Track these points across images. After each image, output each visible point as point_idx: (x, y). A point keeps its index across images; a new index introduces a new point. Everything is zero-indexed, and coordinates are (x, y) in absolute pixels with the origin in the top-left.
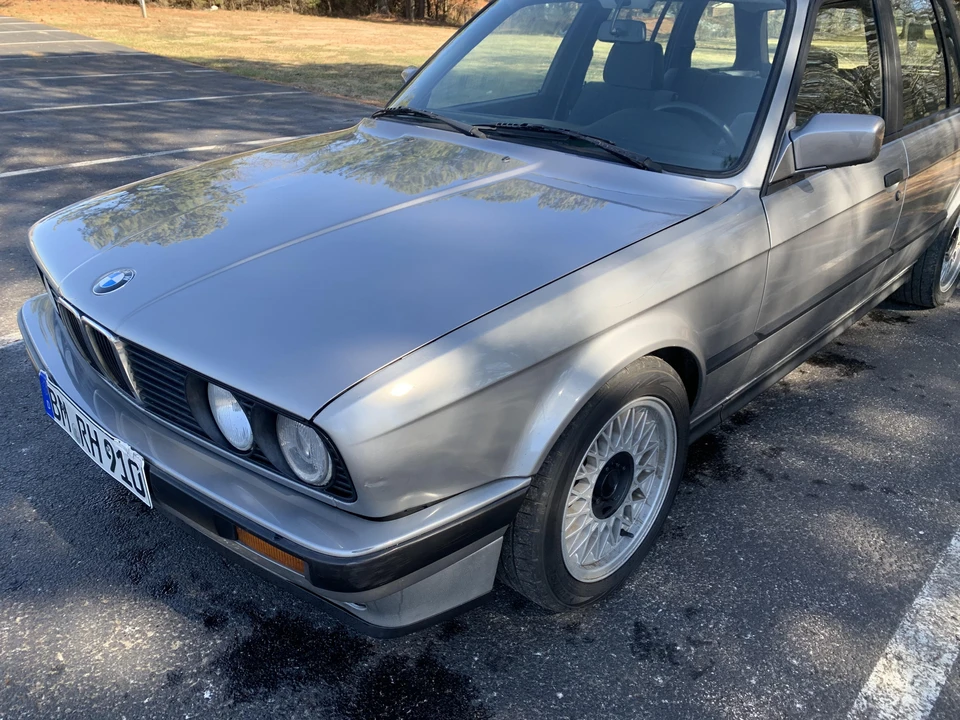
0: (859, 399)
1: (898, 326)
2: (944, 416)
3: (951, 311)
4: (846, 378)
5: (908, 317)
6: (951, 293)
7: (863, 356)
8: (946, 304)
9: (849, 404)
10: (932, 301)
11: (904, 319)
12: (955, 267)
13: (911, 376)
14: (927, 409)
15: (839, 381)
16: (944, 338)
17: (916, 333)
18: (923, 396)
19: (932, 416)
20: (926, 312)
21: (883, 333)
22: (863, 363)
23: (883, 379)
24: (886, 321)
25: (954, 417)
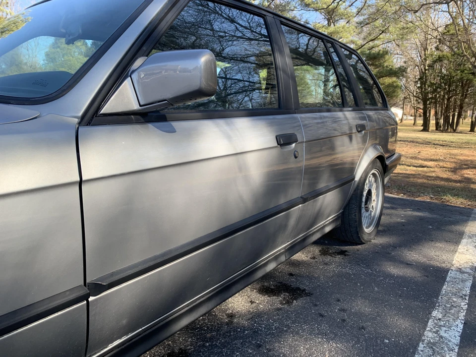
0: (289, 328)
1: (338, 258)
2: (358, 342)
3: (376, 245)
4: (286, 306)
5: (346, 251)
6: (374, 233)
7: (305, 285)
8: (372, 241)
9: (280, 333)
10: (360, 239)
11: (343, 253)
12: (374, 216)
13: (339, 300)
14: (345, 335)
15: (280, 309)
16: (368, 266)
17: (349, 263)
18: (344, 320)
19: (347, 341)
20: (359, 247)
21: (326, 264)
22: (304, 290)
23: (316, 305)
24: (330, 255)
25: (366, 341)
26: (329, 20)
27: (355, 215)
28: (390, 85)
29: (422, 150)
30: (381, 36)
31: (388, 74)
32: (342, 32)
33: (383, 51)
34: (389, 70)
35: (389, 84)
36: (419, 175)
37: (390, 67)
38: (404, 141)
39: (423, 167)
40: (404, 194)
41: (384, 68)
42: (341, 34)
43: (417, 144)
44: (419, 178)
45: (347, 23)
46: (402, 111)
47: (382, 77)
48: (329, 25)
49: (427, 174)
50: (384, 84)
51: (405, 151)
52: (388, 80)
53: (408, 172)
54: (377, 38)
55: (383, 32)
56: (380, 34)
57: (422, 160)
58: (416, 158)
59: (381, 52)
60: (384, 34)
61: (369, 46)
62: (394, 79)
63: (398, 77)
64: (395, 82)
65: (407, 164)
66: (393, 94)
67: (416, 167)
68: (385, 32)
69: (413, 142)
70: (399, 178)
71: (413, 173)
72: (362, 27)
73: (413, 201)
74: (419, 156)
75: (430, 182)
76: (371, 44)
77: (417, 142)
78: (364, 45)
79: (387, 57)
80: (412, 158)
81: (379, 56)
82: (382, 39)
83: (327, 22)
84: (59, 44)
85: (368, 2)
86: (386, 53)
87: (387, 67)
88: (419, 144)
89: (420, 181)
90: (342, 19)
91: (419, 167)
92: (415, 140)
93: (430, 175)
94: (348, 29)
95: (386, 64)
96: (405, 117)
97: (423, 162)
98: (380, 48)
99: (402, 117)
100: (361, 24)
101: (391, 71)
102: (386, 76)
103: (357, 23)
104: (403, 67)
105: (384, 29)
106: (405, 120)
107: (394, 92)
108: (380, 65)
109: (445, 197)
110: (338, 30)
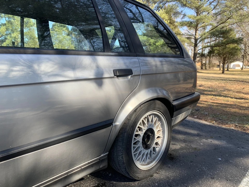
26: (197, 13)
27: (122, 157)
28: (234, 49)
29: (246, 87)
30: (228, 21)
31: (232, 42)
32: (204, 19)
33: (229, 29)
34: (232, 40)
35: (233, 47)
36: (235, 105)
37: (233, 38)
38: (237, 81)
39: (242, 99)
40: (216, 121)
41: (229, 38)
42: (204, 20)
43: (245, 83)
44: (234, 108)
45: (208, 14)
46: (243, 64)
47: (228, 44)
48: (197, 15)
49: (241, 105)
50: (229, 48)
51: (234, 87)
52: (232, 46)
53: (228, 103)
54: (225, 22)
55: (229, 18)
56: (227, 19)
57: (243, 93)
58: (240, 92)
59: (228, 30)
60: (229, 19)
61: (221, 26)
62: (236, 45)
63: (238, 44)
64: (236, 46)
65: (232, 96)
66: (235, 54)
67: (237, 98)
68: (230, 18)
69: (243, 81)
70: (219, 107)
71: (232, 103)
72: (217, 16)
73: (220, 128)
74: (243, 91)
75: (240, 111)
76: (222, 25)
77: (245, 82)
78: (218, 26)
79: (232, 32)
80: (237, 92)
81: (226, 32)
82: (229, 22)
83: (196, 14)
84: (54, 29)
85: (220, 1)
86: (231, 30)
87: (231, 38)
88: (246, 82)
89: (233, 110)
90: (204, 12)
91: (239, 99)
92: (245, 80)
93: (244, 105)
94: (208, 17)
95: (231, 37)
96: (244, 67)
97: (244, 95)
98: (228, 27)
99: (243, 67)
100: (216, 14)
101: (234, 40)
102: (231, 43)
103: (214, 14)
104: (241, 38)
105: (230, 16)
106: (245, 68)
107: (236, 52)
108: (227, 37)
109: (247, 126)
110: (202, 17)
